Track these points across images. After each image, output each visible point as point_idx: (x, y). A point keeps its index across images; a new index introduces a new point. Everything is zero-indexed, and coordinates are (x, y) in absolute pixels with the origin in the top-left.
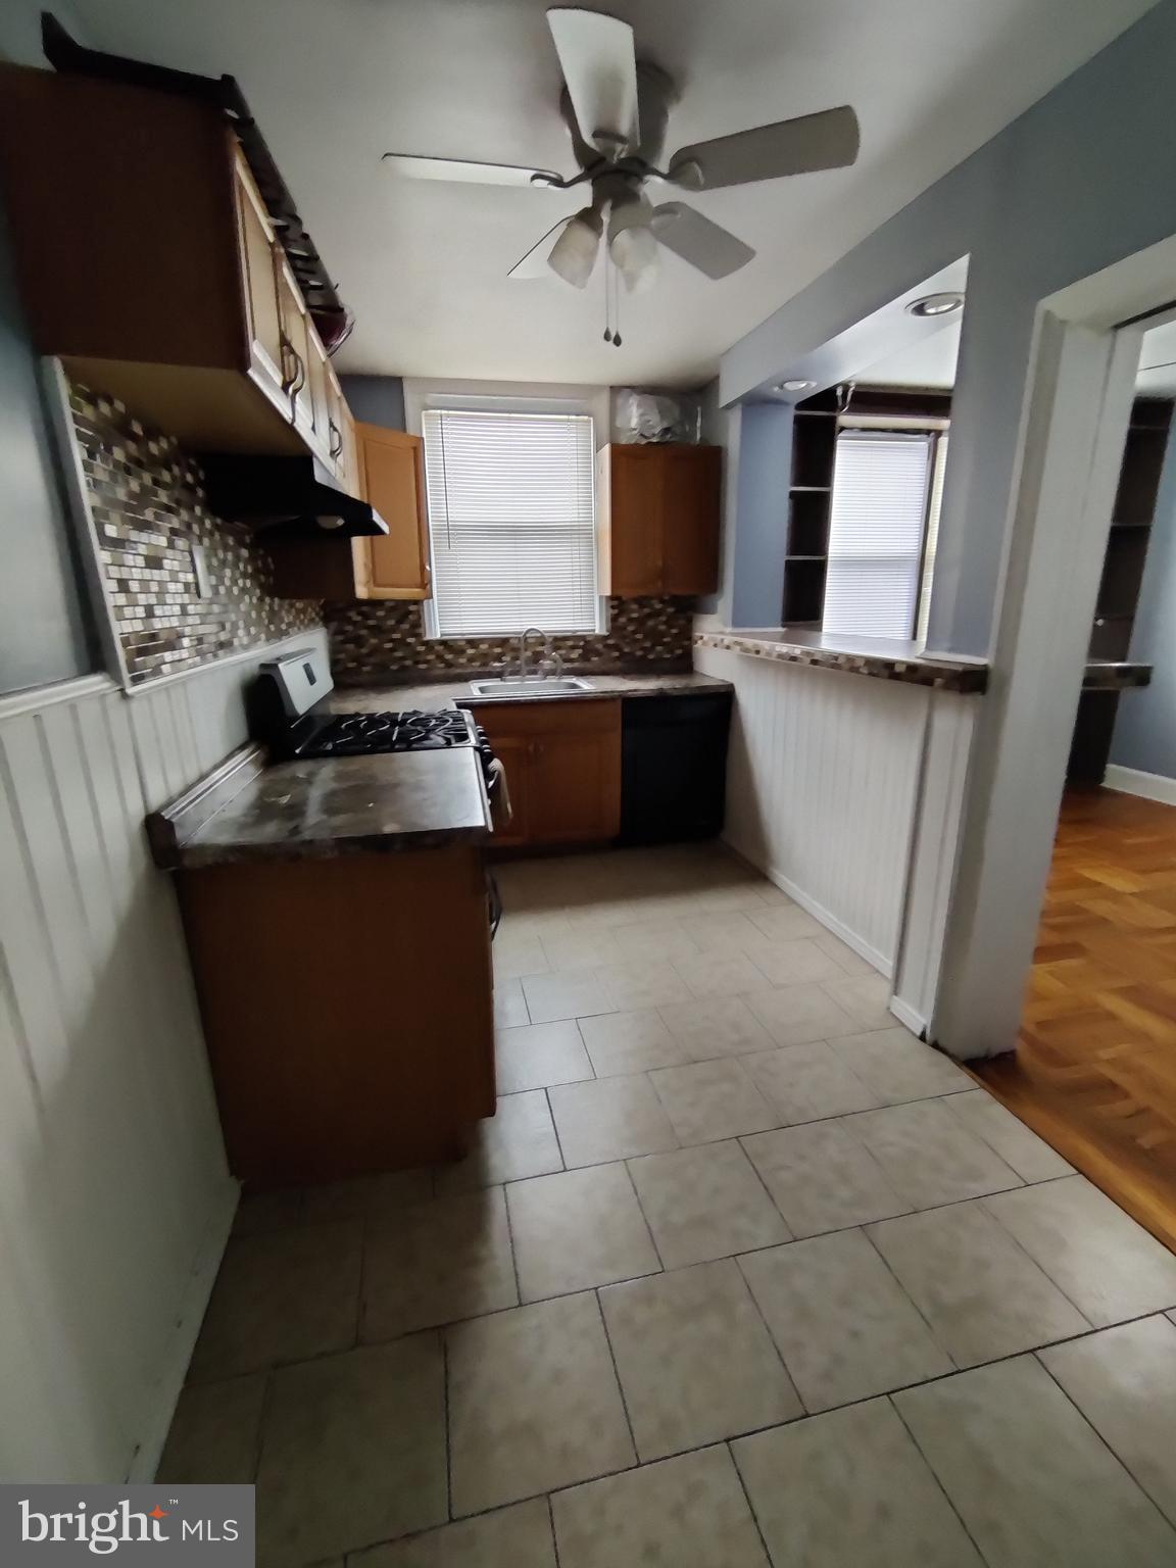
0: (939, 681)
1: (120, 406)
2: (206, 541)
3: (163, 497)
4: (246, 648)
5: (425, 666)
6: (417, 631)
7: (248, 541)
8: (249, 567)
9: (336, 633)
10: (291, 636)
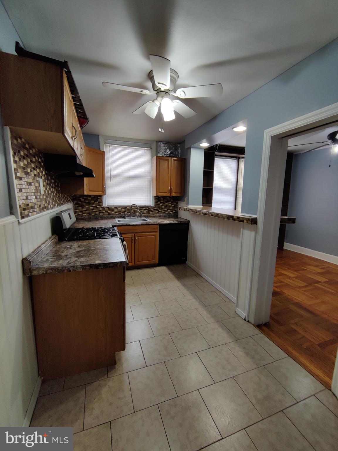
0: (245, 221)
1: (23, 140)
2: (43, 177)
3: (33, 165)
4: (52, 208)
5: (102, 214)
6: (100, 204)
7: (54, 177)
8: (54, 185)
9: (76, 204)
10: (64, 205)
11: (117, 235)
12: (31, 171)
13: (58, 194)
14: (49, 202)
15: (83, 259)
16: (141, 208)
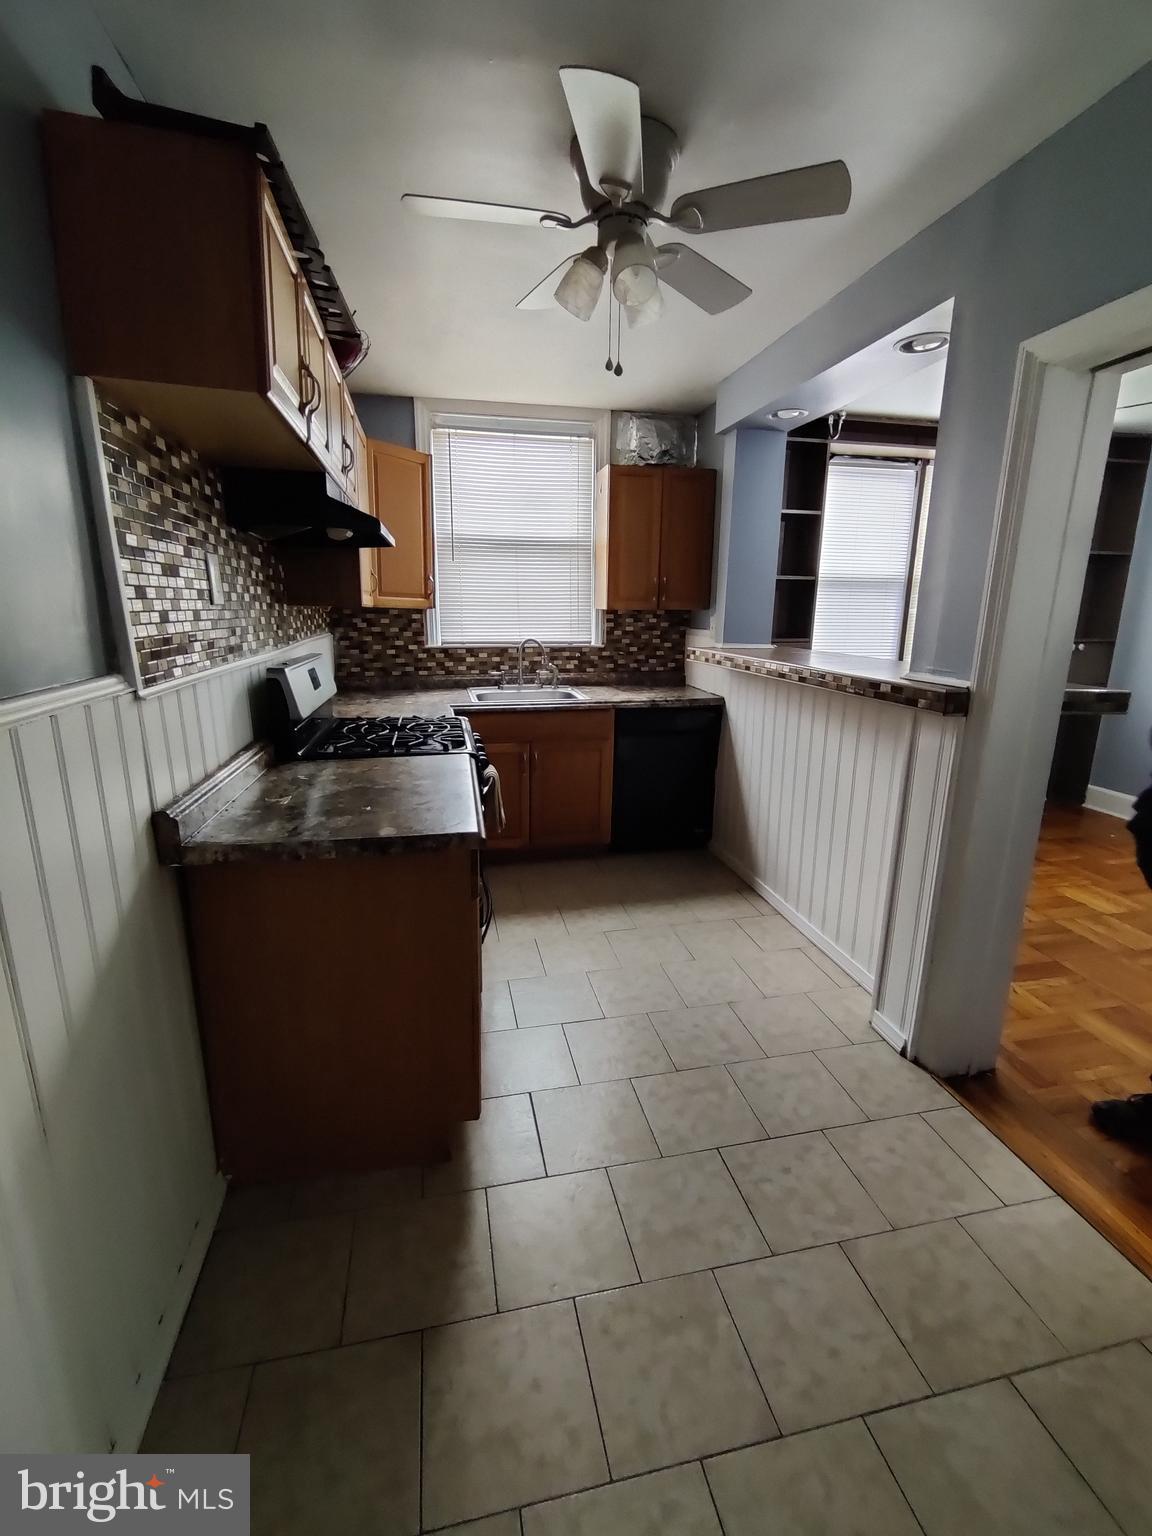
0: (922, 702)
1: (145, 423)
2: (221, 551)
3: (182, 509)
4: (254, 652)
5: (426, 673)
6: (419, 639)
7: (261, 550)
8: (260, 575)
9: (341, 639)
10: (298, 641)
11: (462, 743)
12: (176, 526)
13: (277, 606)
14: (245, 631)
15: (340, 821)
16: (555, 652)
